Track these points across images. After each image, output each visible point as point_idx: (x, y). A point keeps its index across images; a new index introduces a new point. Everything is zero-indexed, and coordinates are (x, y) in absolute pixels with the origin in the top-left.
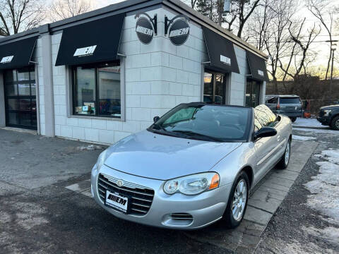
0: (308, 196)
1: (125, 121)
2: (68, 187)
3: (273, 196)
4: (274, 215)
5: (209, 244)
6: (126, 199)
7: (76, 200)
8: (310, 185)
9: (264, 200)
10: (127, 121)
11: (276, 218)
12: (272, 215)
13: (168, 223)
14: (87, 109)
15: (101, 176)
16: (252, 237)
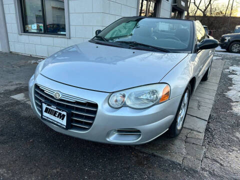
0: (232, 104)
1: (70, 38)
2: (12, 97)
3: (203, 104)
4: (208, 122)
5: (155, 156)
6: (65, 113)
7: (20, 109)
8: (231, 94)
9: (196, 108)
10: (72, 38)
11: (211, 125)
12: (206, 123)
13: (113, 139)
14: (36, 28)
15: (37, 86)
16: (194, 146)
